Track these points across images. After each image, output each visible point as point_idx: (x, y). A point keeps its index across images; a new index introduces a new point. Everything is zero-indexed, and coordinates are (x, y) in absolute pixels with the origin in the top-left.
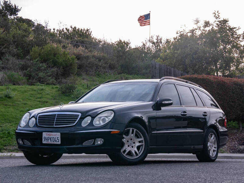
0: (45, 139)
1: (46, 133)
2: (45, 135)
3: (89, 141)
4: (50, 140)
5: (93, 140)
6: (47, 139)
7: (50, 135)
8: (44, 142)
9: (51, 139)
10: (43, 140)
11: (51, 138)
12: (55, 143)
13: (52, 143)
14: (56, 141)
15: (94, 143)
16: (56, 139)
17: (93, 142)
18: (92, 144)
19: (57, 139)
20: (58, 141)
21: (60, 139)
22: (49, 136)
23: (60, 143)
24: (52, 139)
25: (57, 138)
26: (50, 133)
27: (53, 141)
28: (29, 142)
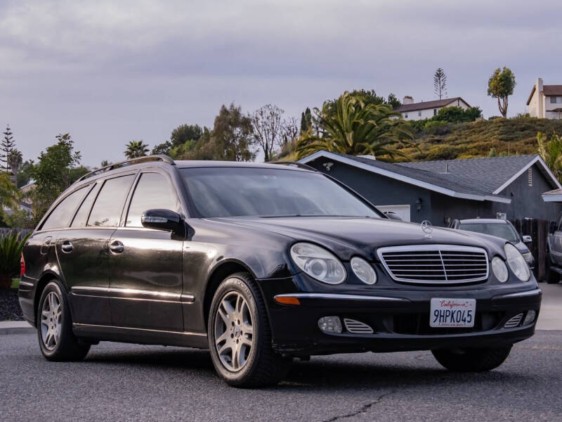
0: (437, 316)
1: (441, 300)
2: (436, 304)
3: (516, 316)
4: (449, 318)
5: (522, 314)
6: (443, 316)
7: (451, 306)
8: (433, 324)
9: (452, 316)
10: (432, 318)
11: (453, 314)
12: (462, 324)
13: (455, 325)
14: (465, 321)
15: (522, 322)
16: (466, 315)
17: (520, 320)
18: (518, 323)
19: (469, 315)
20: (468, 319)
21: (473, 314)
22: (448, 308)
23: (472, 324)
24: (455, 316)
25: (469, 311)
26: (451, 300)
27: (458, 322)
28: (367, 326)
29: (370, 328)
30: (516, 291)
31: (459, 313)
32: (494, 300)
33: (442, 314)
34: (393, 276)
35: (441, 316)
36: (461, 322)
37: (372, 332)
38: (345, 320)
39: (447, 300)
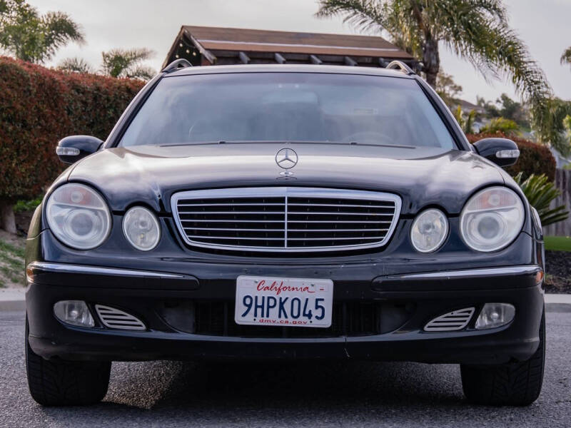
0: (249, 306)
2: (246, 286)
3: (455, 313)
4: (274, 312)
5: (473, 309)
6: (262, 307)
7: (279, 291)
8: (239, 319)
9: (282, 308)
10: (240, 308)
11: (282, 304)
12: (303, 322)
13: (290, 322)
14: (310, 316)
15: (472, 324)
16: (311, 306)
17: (468, 319)
18: (464, 324)
19: (317, 307)
20: (319, 313)
22: (273, 293)
24: (287, 306)
25: (317, 300)
26: (279, 280)
27: (293, 317)
28: (133, 318)
29: (139, 322)
30: (457, 266)
31: (296, 303)
32: (378, 283)
33: (260, 303)
34: (186, 238)
35: (257, 307)
36: (302, 318)
37: (144, 327)
38: (97, 306)
39: (269, 280)
